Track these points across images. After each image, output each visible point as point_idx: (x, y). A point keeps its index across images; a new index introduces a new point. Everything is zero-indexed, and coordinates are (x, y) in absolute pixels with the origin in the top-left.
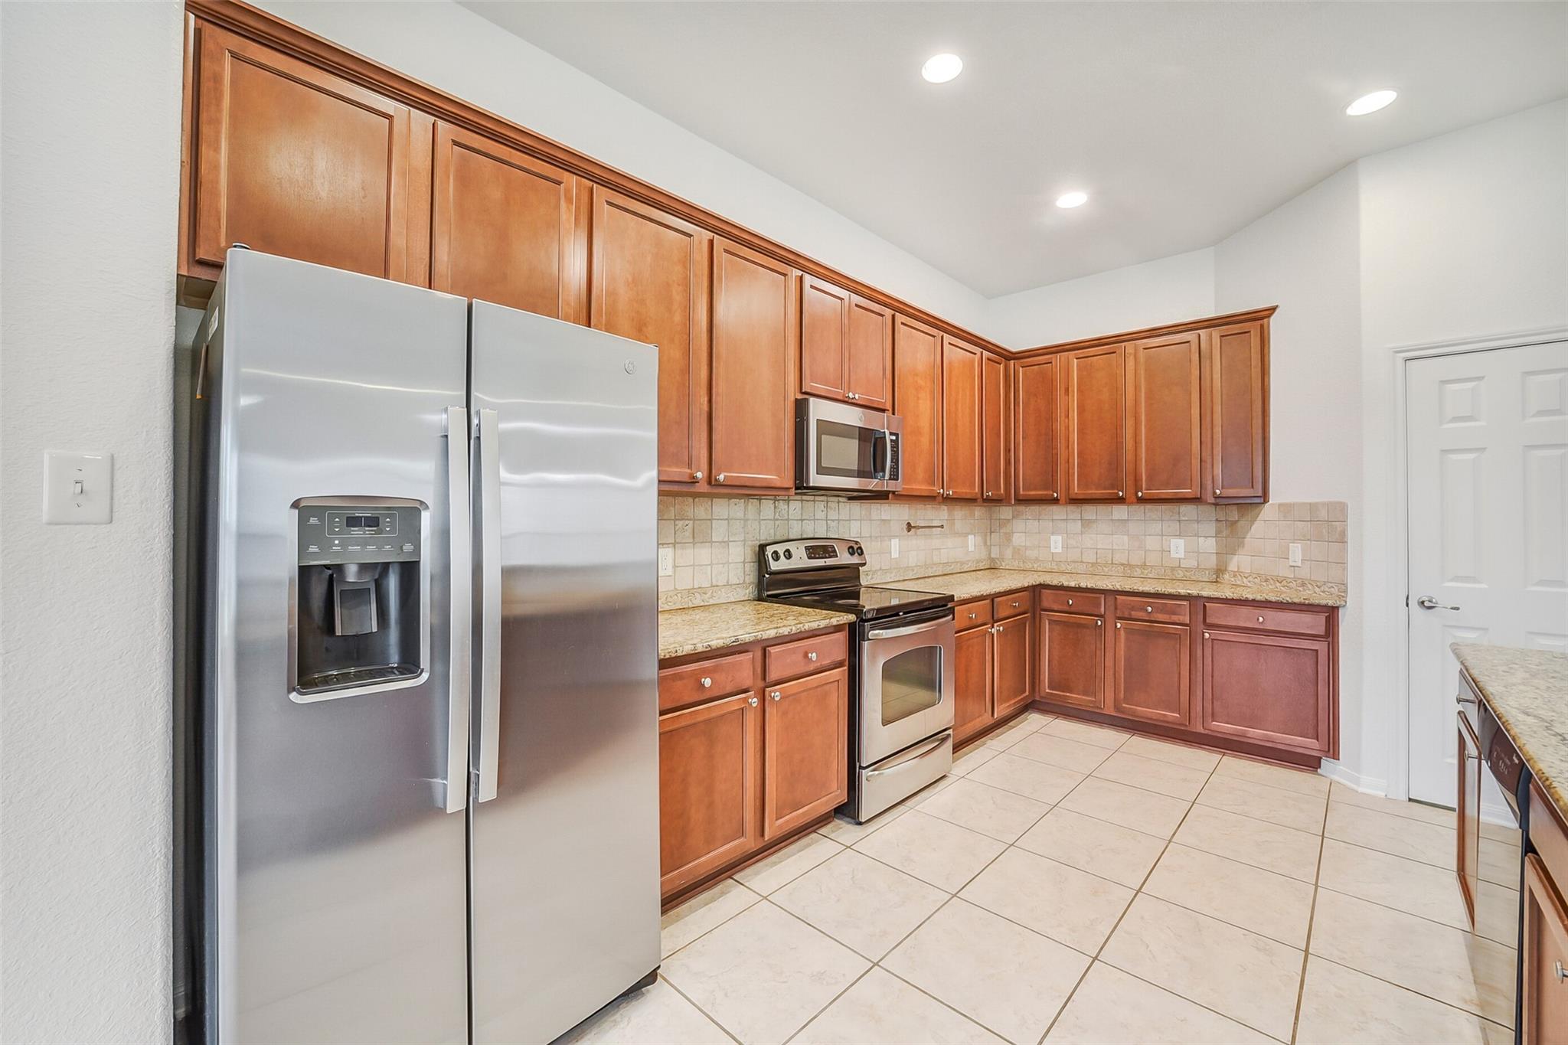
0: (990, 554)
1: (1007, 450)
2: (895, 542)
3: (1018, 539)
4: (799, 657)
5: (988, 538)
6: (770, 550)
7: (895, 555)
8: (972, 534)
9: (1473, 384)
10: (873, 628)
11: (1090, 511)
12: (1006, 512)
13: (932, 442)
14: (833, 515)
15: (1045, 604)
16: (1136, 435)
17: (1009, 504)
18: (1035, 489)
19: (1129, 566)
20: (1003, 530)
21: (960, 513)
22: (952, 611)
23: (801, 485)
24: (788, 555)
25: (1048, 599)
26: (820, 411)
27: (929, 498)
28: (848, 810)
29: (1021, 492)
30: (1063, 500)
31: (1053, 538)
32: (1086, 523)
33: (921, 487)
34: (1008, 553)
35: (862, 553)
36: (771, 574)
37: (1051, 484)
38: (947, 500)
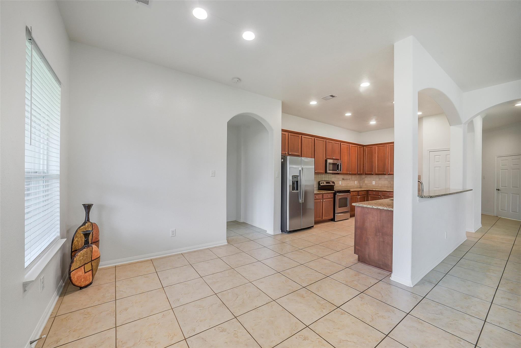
0: (360, 184)
1: (363, 164)
2: (340, 182)
3: (366, 182)
4: (327, 196)
5: (360, 181)
6: (320, 182)
7: (340, 184)
8: (356, 181)
9: (439, 156)
10: (337, 193)
11: (380, 176)
12: (363, 176)
13: (347, 164)
14: (329, 177)
15: (370, 194)
16: (388, 162)
17: (364, 175)
18: (369, 172)
19: (388, 187)
20: (363, 180)
21: (353, 177)
22: (350, 192)
23: (326, 172)
24: (323, 183)
25: (370, 193)
26: (329, 161)
27: (347, 174)
28: (333, 220)
29: (366, 172)
30: (374, 174)
31: (373, 182)
32: (380, 179)
33: (345, 172)
34: (364, 184)
35: (334, 183)
36: (321, 186)
37: (372, 171)
38: (350, 174)
